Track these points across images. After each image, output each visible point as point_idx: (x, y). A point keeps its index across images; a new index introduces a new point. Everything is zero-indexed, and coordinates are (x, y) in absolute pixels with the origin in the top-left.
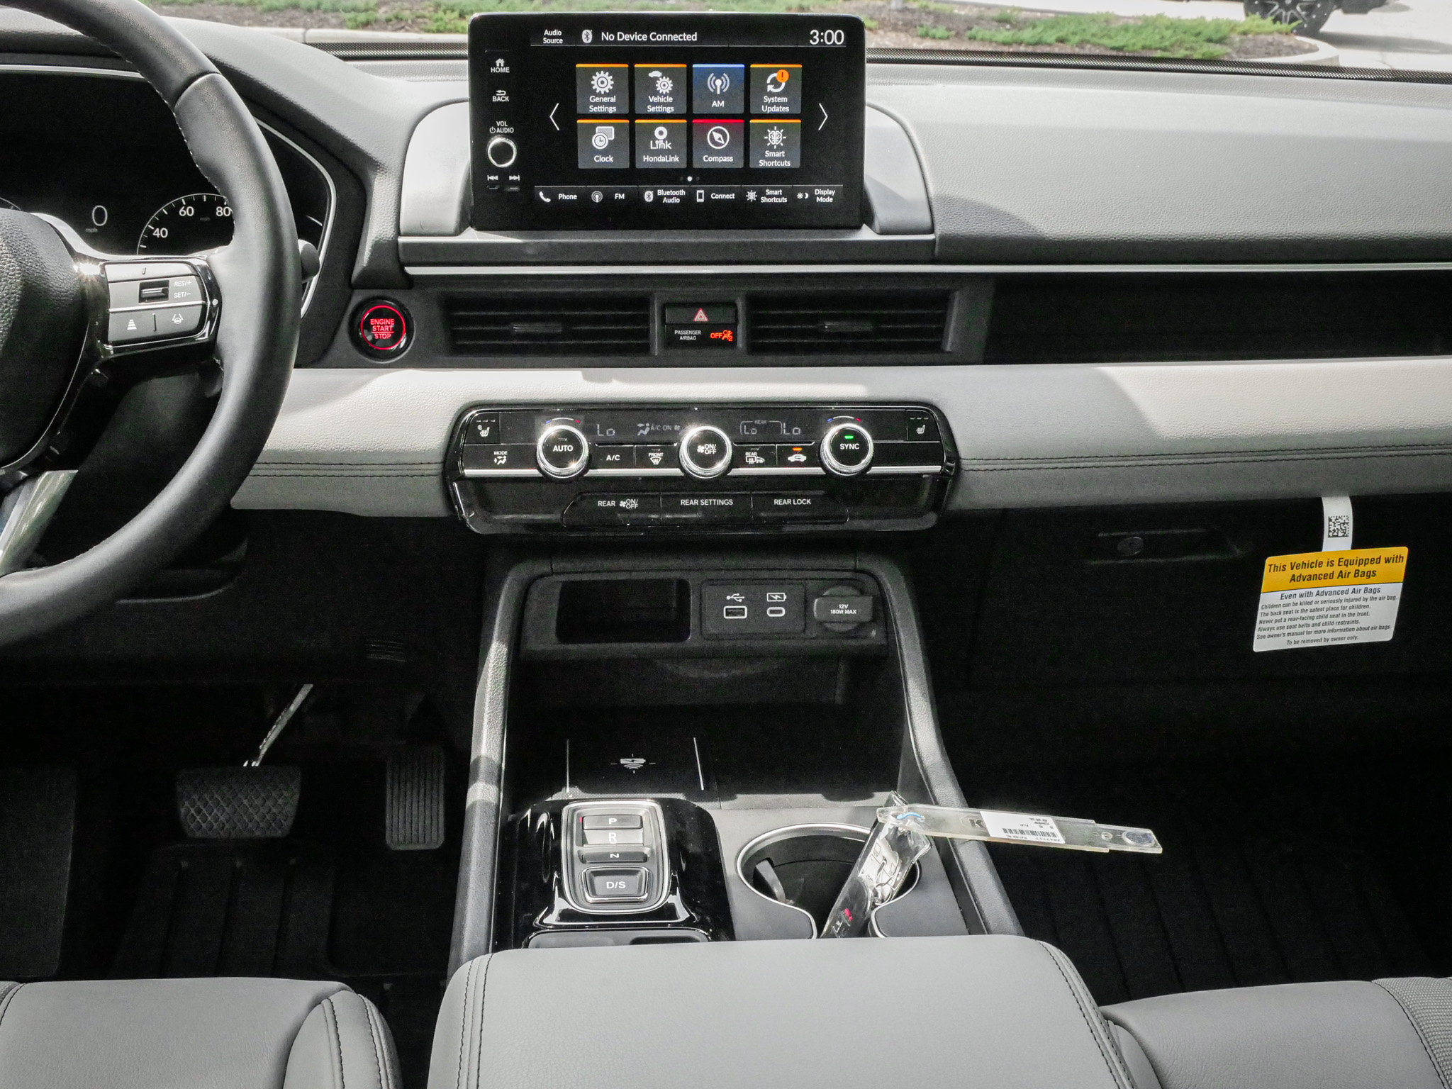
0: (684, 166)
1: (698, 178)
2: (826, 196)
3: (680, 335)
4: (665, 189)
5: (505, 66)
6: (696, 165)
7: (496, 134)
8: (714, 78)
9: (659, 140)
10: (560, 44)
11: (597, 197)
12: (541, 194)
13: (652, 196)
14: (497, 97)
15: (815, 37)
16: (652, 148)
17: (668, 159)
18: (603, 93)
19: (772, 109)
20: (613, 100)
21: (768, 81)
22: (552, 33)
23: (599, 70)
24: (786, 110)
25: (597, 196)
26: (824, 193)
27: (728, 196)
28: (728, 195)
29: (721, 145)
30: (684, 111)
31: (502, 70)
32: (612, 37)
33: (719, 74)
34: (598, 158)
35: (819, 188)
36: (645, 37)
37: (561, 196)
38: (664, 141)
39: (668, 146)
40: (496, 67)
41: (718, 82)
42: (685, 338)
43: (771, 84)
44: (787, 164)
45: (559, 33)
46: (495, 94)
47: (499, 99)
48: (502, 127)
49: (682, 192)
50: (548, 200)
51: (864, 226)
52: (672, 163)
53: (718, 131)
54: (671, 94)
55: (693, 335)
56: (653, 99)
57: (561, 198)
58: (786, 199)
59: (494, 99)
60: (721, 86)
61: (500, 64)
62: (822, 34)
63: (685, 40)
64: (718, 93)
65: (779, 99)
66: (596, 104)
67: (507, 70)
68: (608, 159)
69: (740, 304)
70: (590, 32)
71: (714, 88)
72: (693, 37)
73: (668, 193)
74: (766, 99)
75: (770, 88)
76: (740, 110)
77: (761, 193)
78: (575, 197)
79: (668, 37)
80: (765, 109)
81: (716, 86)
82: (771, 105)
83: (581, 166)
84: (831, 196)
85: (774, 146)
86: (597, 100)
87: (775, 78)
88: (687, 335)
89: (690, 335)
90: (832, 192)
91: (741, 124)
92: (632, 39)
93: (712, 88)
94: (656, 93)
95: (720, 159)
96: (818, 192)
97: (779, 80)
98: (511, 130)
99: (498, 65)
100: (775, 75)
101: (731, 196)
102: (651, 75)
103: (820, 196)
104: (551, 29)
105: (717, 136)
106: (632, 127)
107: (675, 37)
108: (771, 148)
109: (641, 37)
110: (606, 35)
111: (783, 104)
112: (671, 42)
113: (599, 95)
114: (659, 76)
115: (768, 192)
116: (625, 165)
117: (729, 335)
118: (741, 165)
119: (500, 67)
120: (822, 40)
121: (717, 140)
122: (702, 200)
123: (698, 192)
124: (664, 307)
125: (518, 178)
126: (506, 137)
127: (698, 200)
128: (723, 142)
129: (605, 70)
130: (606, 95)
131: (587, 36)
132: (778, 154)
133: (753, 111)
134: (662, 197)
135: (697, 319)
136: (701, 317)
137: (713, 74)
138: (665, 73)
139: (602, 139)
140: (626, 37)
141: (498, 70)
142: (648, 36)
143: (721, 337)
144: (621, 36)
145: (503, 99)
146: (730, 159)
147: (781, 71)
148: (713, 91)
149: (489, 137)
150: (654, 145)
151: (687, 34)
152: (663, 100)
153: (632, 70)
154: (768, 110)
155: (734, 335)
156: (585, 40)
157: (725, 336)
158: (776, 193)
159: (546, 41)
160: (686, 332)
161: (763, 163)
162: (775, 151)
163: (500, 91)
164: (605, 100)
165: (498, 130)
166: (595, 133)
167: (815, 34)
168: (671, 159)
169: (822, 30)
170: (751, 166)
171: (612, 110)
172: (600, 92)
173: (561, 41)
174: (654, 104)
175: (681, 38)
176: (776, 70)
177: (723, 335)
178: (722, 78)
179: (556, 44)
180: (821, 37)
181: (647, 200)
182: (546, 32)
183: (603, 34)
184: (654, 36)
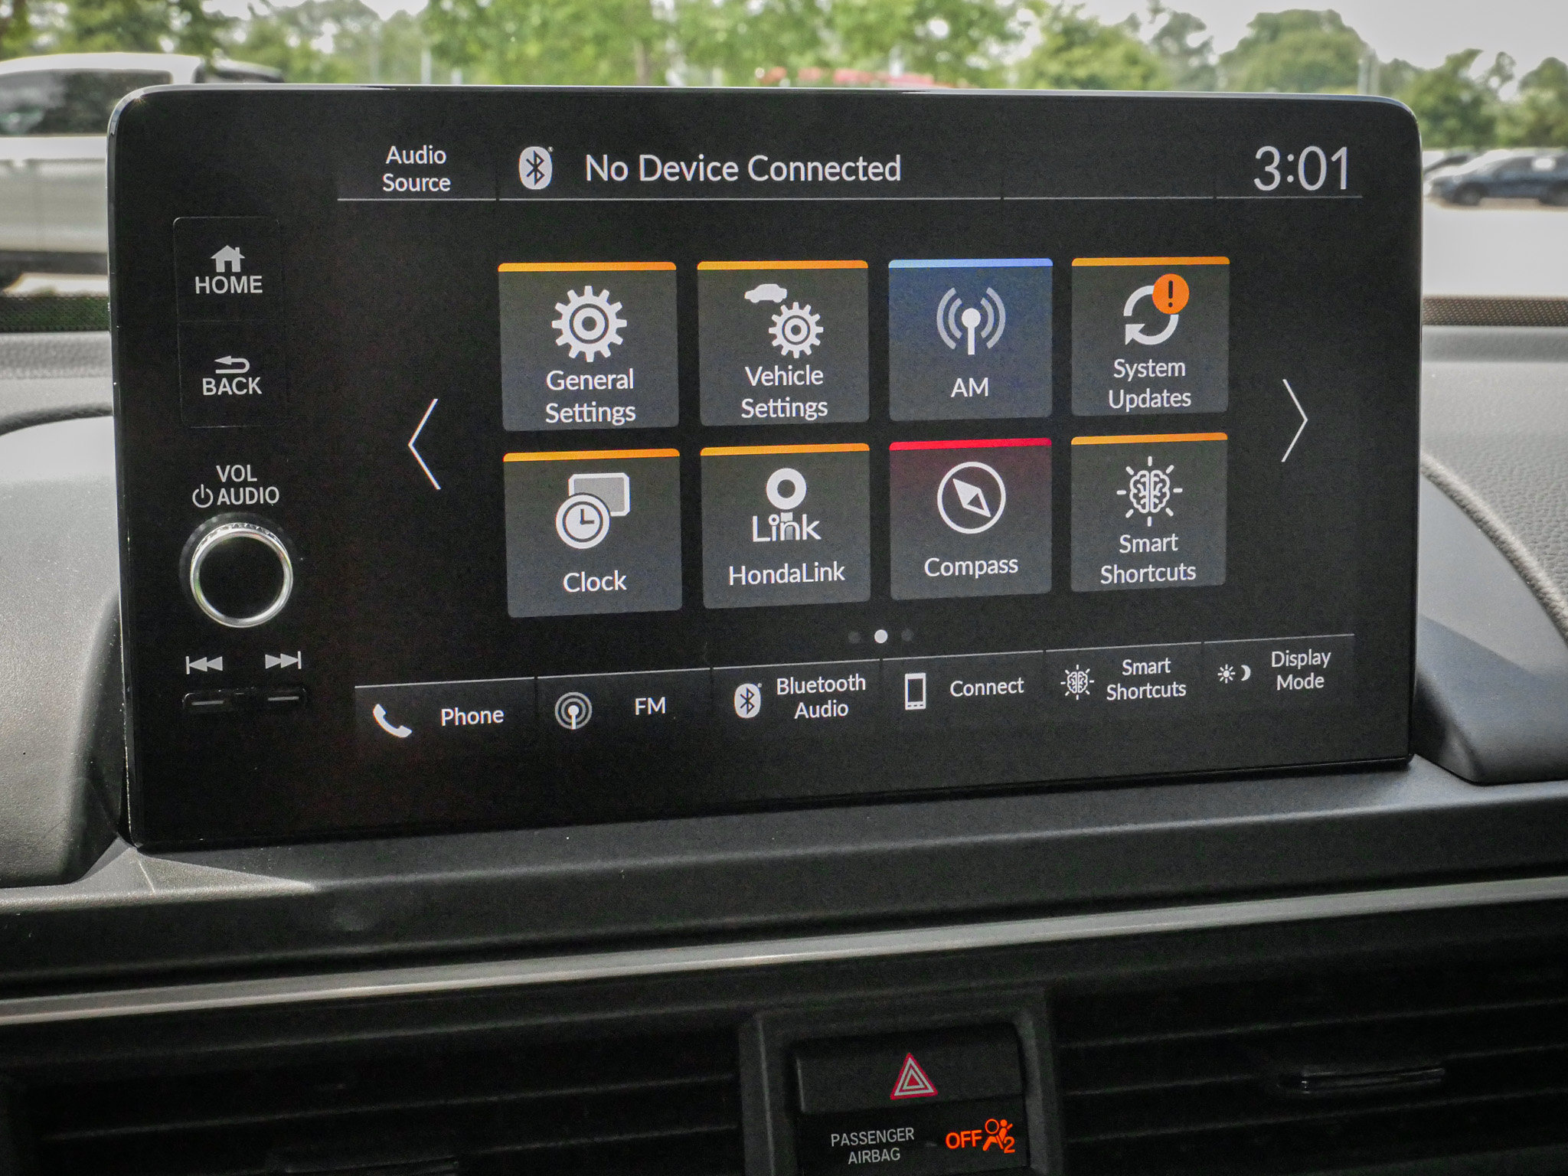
0: (862, 594)
1: (907, 635)
2: (1304, 672)
3: (848, 1149)
4: (802, 676)
5: (247, 269)
6: (899, 591)
7: (214, 510)
8: (958, 302)
9: (778, 512)
10: (440, 194)
11: (573, 713)
12: (379, 712)
13: (757, 701)
14: (218, 379)
15: (1268, 169)
16: (756, 539)
17: (810, 575)
18: (590, 359)
19: (1138, 401)
20: (626, 382)
21: (1128, 311)
22: (414, 158)
23: (578, 282)
24: (1182, 400)
25: (574, 711)
26: (1297, 661)
27: (1001, 688)
28: (1002, 685)
29: (982, 520)
30: (860, 413)
31: (238, 286)
32: (619, 172)
33: (971, 292)
34: (574, 582)
35: (1283, 647)
36: (730, 170)
37: (449, 715)
38: (797, 514)
39: (808, 530)
40: (213, 273)
41: (971, 318)
42: (866, 1156)
43: (1133, 320)
44: (1185, 573)
45: (437, 157)
46: (210, 370)
47: (225, 387)
48: (237, 486)
49: (856, 682)
50: (403, 732)
51: (1417, 762)
52: (826, 584)
53: (970, 477)
54: (816, 359)
55: (888, 1146)
56: (758, 377)
57: (451, 722)
58: (1181, 687)
59: (208, 387)
60: (979, 330)
61: (228, 264)
62: (1291, 158)
63: (863, 179)
64: (971, 351)
65: (1161, 367)
66: (567, 399)
67: (251, 285)
68: (610, 583)
69: (1028, 1029)
70: (544, 154)
71: (958, 334)
72: (889, 171)
73: (809, 687)
74: (1122, 369)
75: (1133, 332)
76: (1041, 407)
77: (1105, 672)
78: (497, 716)
79: (806, 170)
80: (1116, 401)
81: (964, 330)
82: (1137, 386)
83: (516, 609)
84: (1318, 670)
85: (1145, 516)
86: (571, 383)
87: (1146, 301)
88: (869, 1147)
89: (880, 1146)
90: (1323, 659)
91: (1040, 451)
92: (689, 178)
93: (952, 336)
94: (773, 358)
95: (977, 568)
96: (1280, 658)
97: (1161, 305)
98: (269, 495)
99: (220, 268)
100: (1148, 290)
101: (1016, 686)
102: (756, 295)
103: (1285, 671)
104: (408, 144)
105: (966, 492)
106: (691, 470)
107: (830, 171)
108: (1137, 527)
109: (717, 171)
110: (600, 164)
111: (1173, 384)
112: (817, 186)
113: (579, 366)
114: (778, 300)
115: (1130, 668)
116: (670, 600)
117: (1003, 1132)
118: (1043, 585)
119: (228, 273)
120: (1290, 179)
121: (965, 504)
122: (921, 705)
123: (908, 677)
124: (789, 1054)
125: (298, 660)
126: (251, 521)
127: (910, 706)
128: (985, 512)
129: (598, 282)
130: (601, 365)
131: (536, 169)
132: (1159, 545)
133: (1080, 408)
134: (793, 700)
135: (902, 1090)
136: (913, 1082)
137: (952, 292)
138: (800, 289)
139: (591, 515)
140: (668, 170)
141: (220, 285)
142: (743, 168)
143: (980, 1143)
144: (651, 168)
145: (240, 386)
146: (1010, 566)
147: (1163, 280)
148: (952, 345)
149: (192, 520)
150: (765, 529)
151: (869, 160)
152: (791, 378)
153: (687, 280)
154: (1128, 403)
155: (1019, 1131)
156: (528, 182)
157: (991, 1139)
158: (1153, 668)
159: (392, 184)
160: (868, 1137)
161: (1111, 576)
162: (1150, 534)
163: (228, 360)
164: (597, 382)
165: (224, 497)
166: (565, 496)
167: (1268, 158)
168: (819, 574)
169: (1290, 146)
170: (1076, 587)
171: (620, 416)
172: (582, 355)
173: (445, 183)
174: (762, 394)
175: (852, 171)
176: (1149, 276)
177: (985, 1136)
178: (984, 302)
179: (429, 193)
180: (1287, 168)
181: (742, 713)
182: (393, 154)
183: (590, 160)
184: (761, 168)
